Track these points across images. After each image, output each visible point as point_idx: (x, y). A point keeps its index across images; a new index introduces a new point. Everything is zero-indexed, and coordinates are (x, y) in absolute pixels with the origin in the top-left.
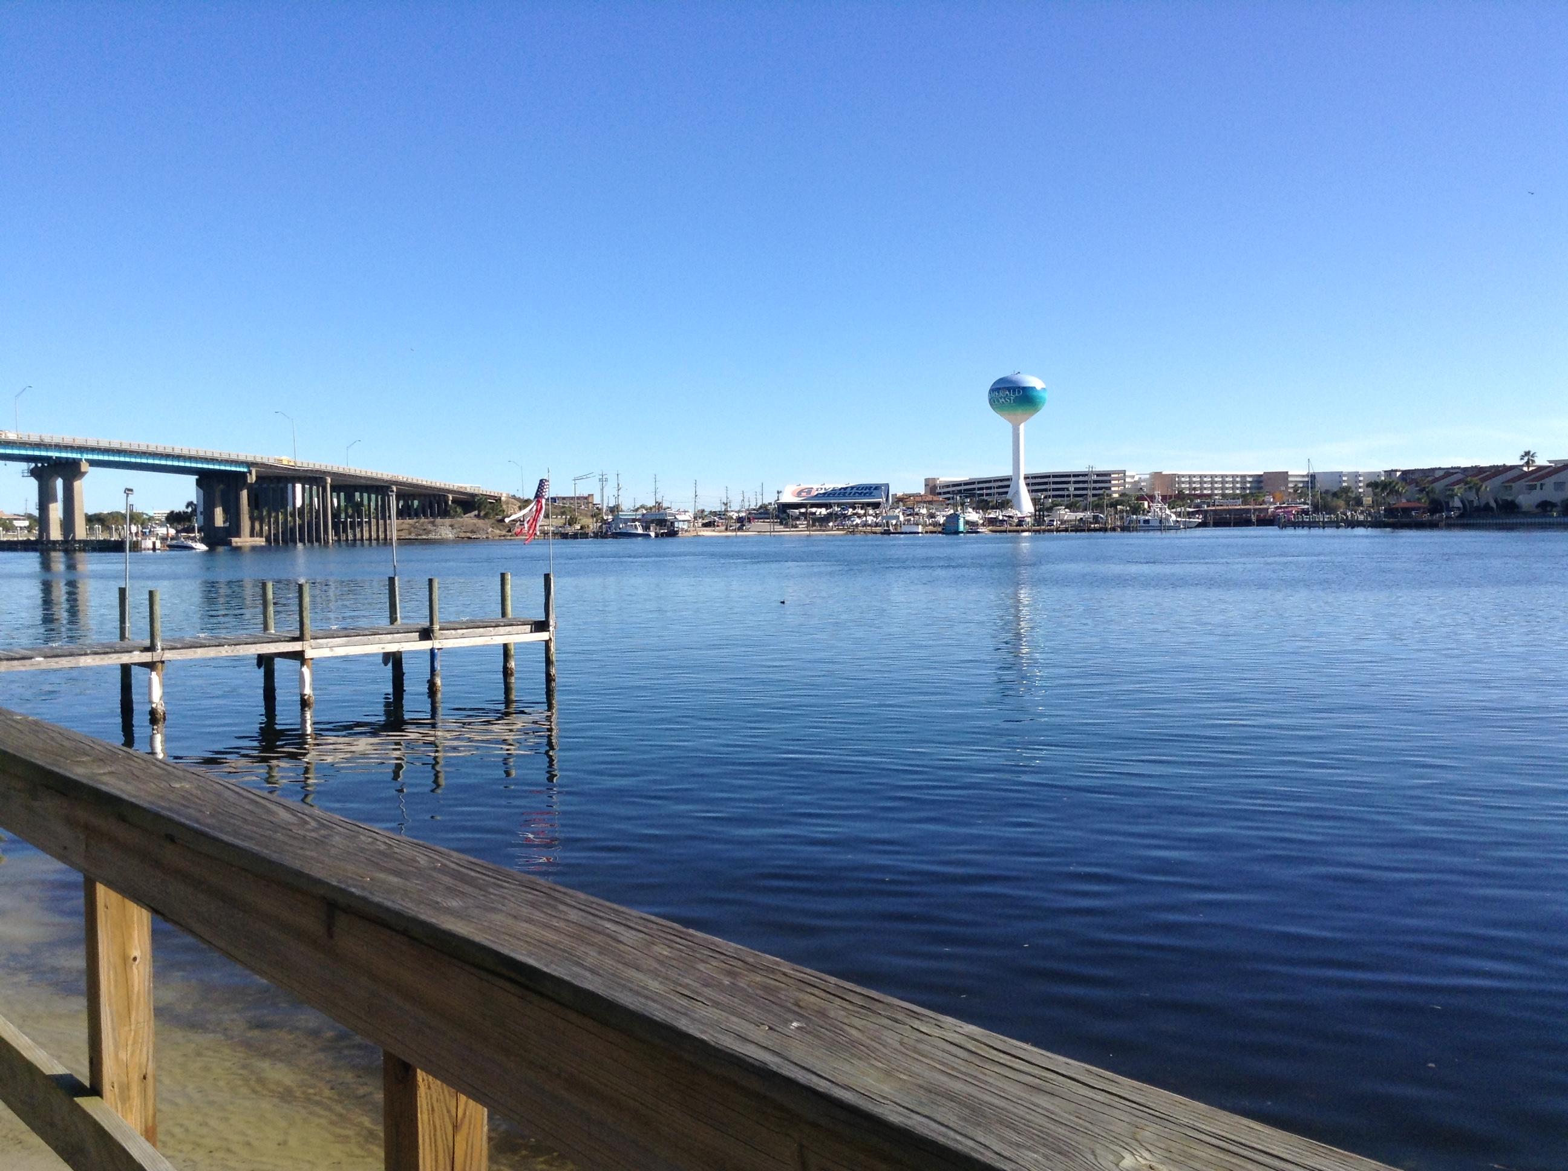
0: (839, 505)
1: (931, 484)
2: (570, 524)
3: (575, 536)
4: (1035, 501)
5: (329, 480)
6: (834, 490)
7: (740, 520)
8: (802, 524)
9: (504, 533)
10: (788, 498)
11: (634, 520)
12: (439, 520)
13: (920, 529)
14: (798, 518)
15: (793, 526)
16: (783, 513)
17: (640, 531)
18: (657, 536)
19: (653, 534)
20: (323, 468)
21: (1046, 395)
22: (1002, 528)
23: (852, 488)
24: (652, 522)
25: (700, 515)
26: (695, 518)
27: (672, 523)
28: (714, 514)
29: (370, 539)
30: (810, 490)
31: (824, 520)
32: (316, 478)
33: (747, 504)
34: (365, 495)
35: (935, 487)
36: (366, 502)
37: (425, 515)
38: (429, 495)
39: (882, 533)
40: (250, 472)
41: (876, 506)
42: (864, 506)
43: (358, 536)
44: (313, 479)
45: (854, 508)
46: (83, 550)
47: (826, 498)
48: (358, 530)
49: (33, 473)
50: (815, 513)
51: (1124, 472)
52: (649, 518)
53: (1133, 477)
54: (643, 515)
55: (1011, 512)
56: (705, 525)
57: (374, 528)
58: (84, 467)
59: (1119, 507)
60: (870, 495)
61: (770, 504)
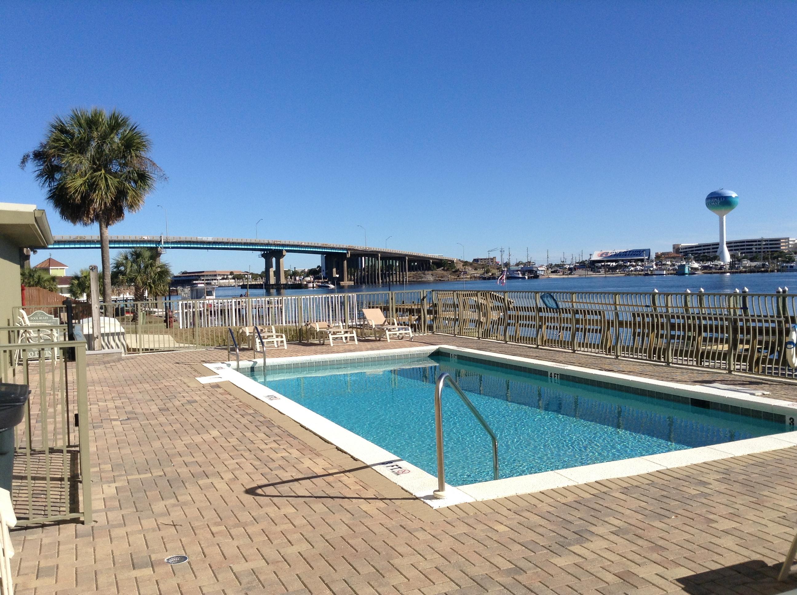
0: (622, 261)
1: (676, 247)
2: (487, 273)
3: (489, 278)
4: (732, 256)
5: (380, 255)
6: (620, 253)
7: (570, 269)
8: (602, 271)
9: (456, 277)
10: (595, 257)
11: (518, 271)
12: (426, 272)
13: (665, 272)
14: (600, 268)
15: (598, 272)
16: (592, 265)
17: (520, 276)
18: (529, 278)
19: (527, 277)
20: (377, 250)
21: (738, 200)
22: (711, 271)
23: (630, 251)
24: (526, 271)
25: (550, 266)
26: (548, 269)
27: (536, 272)
28: (556, 265)
29: (396, 281)
30: (607, 253)
31: (614, 269)
32: (374, 254)
33: (574, 261)
34: (394, 261)
35: (678, 249)
36: (394, 264)
37: (420, 270)
38: (422, 260)
39: (644, 275)
40: (348, 253)
41: (642, 260)
42: (636, 261)
43: (391, 280)
44: (372, 255)
45: (631, 262)
46: (285, 288)
47: (616, 257)
48: (391, 277)
49: (263, 256)
50: (609, 265)
51: (788, 238)
52: (525, 269)
53: (794, 241)
54: (522, 268)
55: (716, 262)
56: (552, 272)
57: (398, 276)
58: (284, 253)
59: (779, 259)
60: (640, 255)
61: (586, 260)
